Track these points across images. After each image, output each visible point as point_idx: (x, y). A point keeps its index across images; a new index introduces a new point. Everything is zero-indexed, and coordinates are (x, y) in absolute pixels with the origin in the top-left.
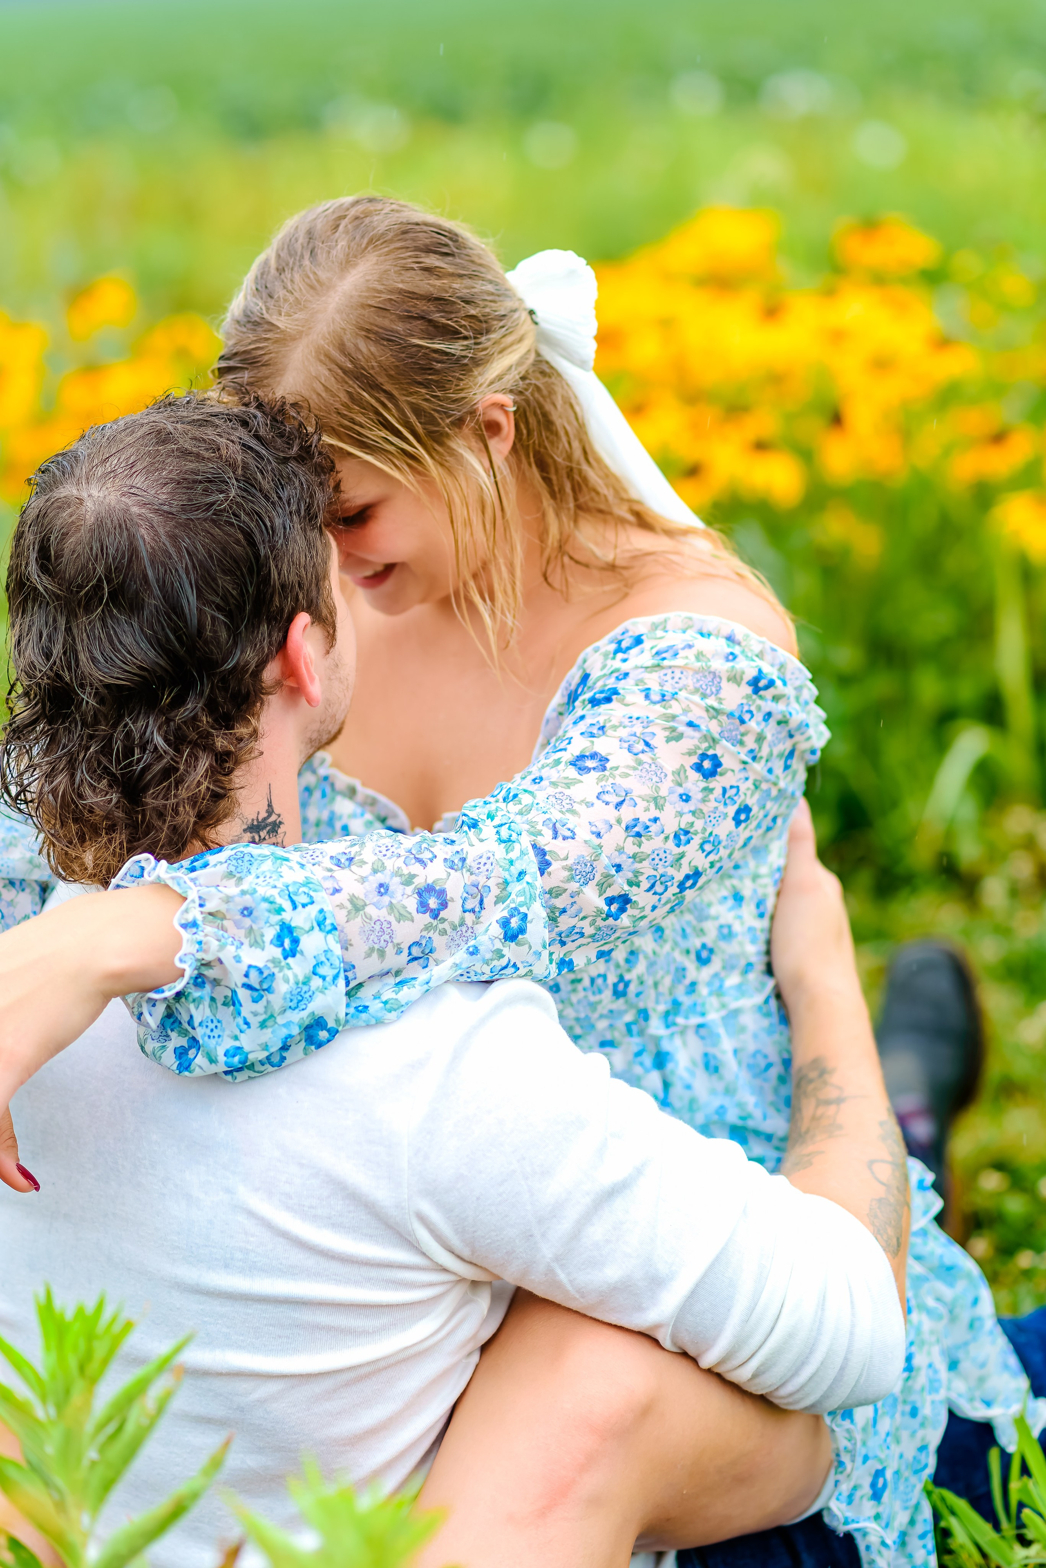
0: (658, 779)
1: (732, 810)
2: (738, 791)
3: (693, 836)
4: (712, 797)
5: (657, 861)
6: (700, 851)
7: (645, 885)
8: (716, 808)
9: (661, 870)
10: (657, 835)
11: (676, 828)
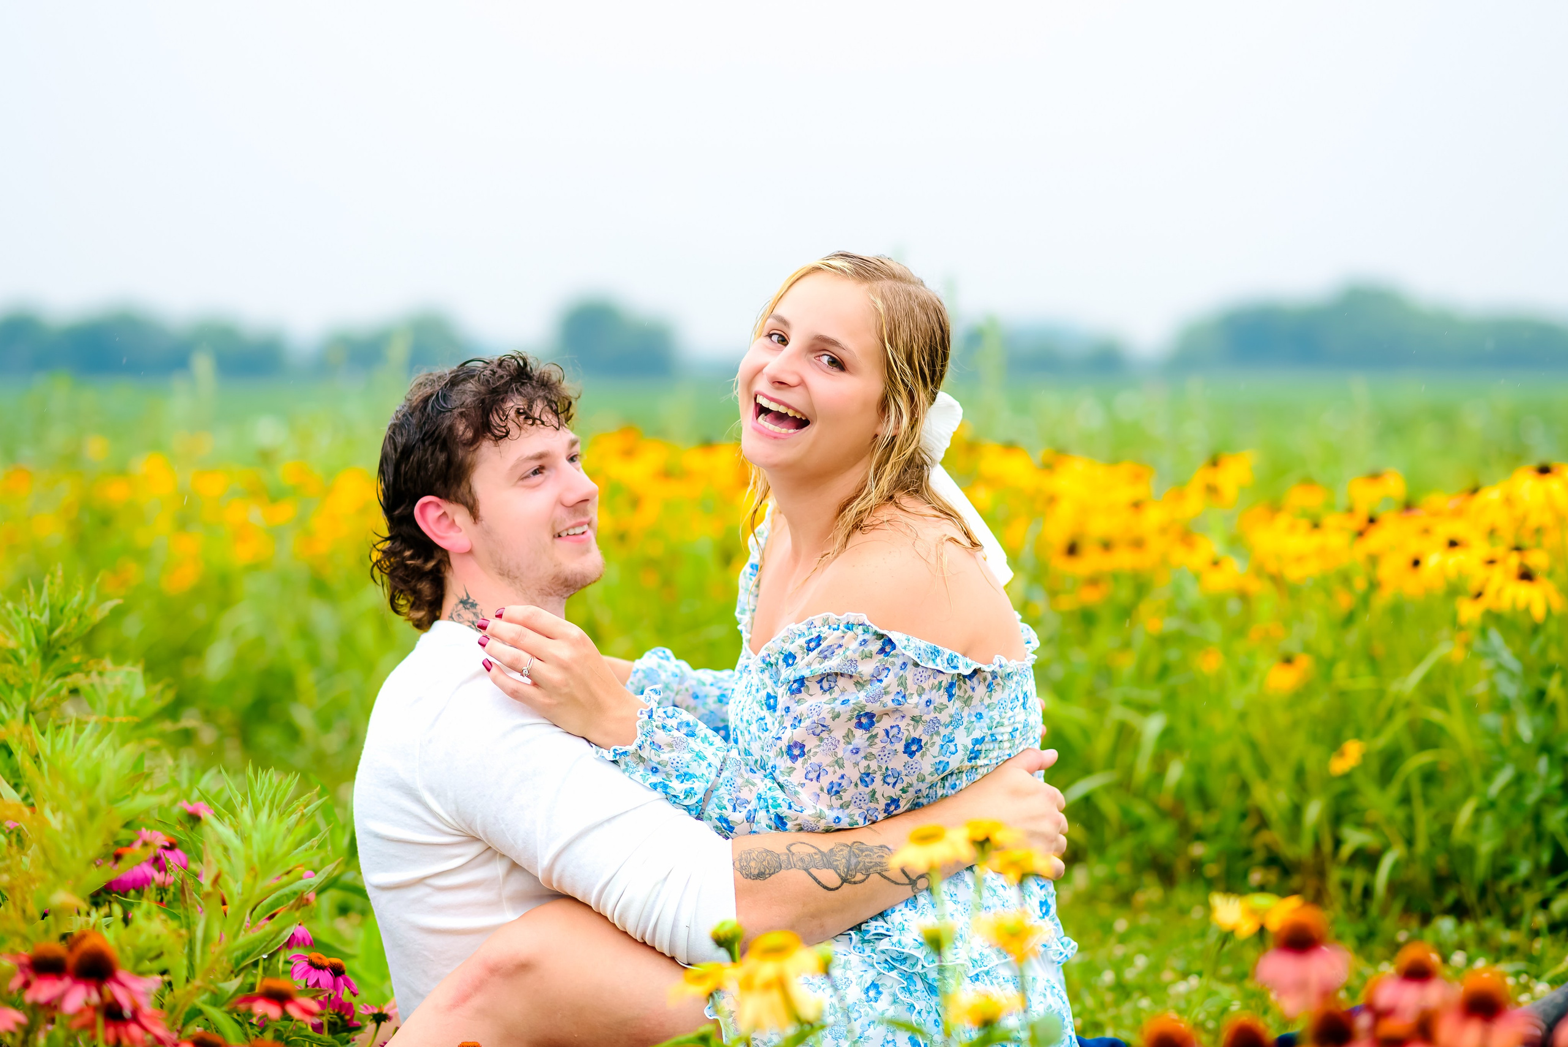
0: (834, 747)
3: (874, 775)
4: (877, 740)
6: (886, 785)
9: (865, 807)
10: (849, 786)
11: (859, 775)
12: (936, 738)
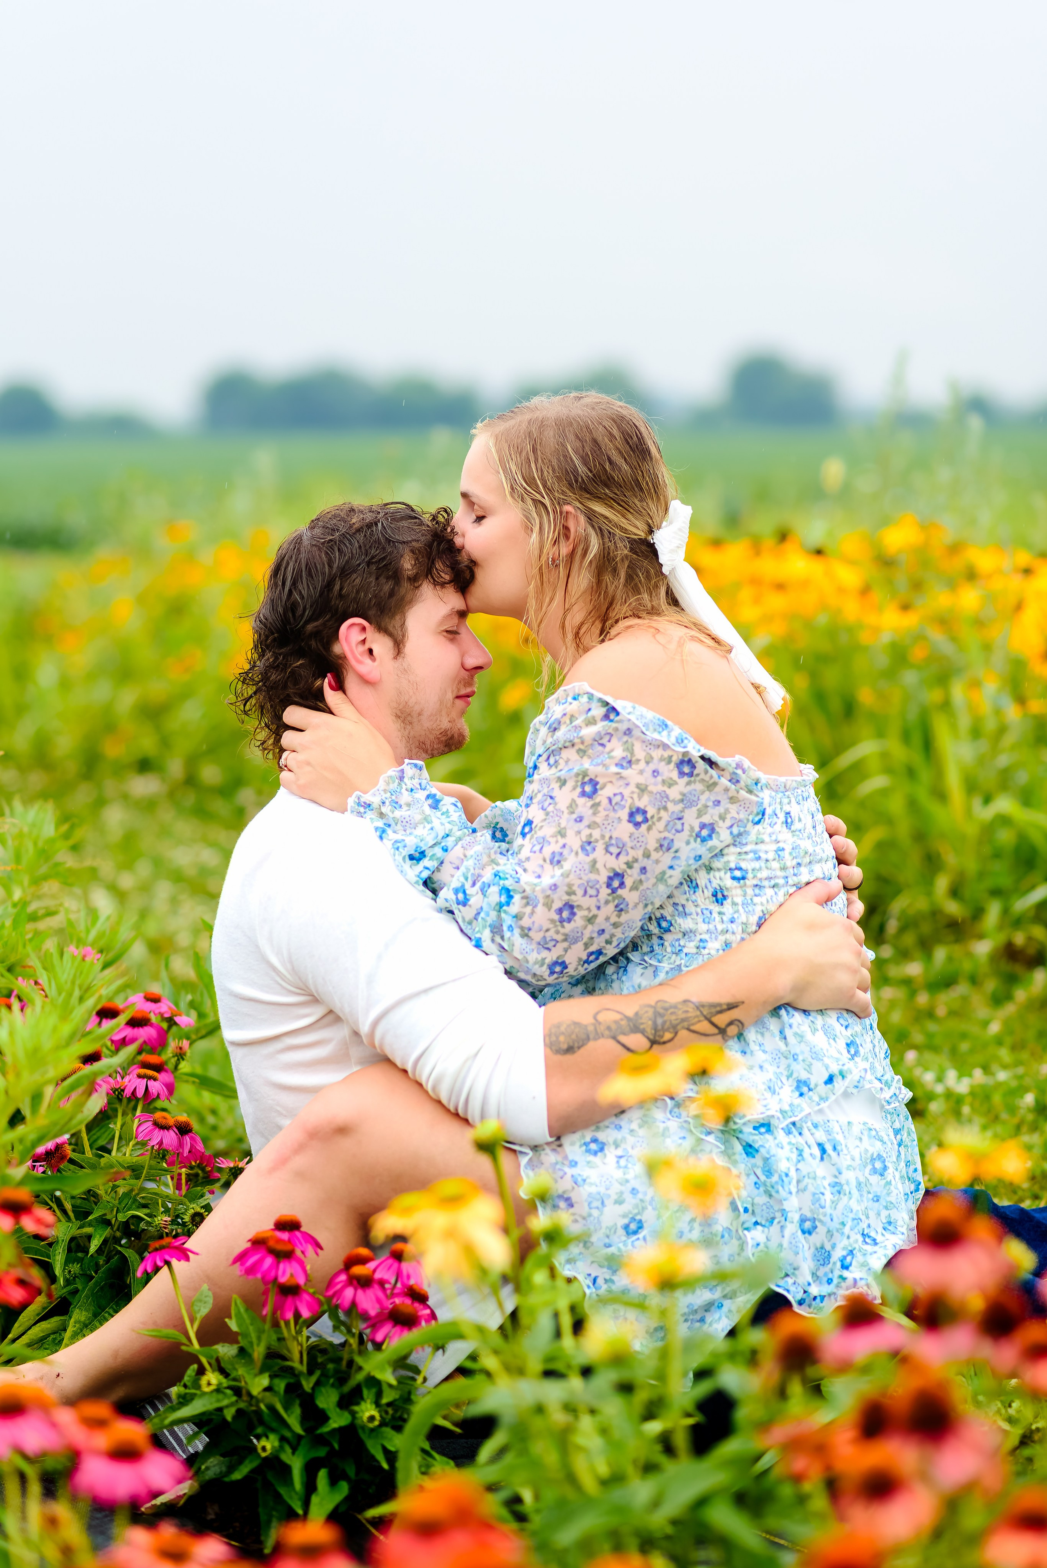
1: (624, 814)
2: (623, 797)
4: (600, 808)
5: (578, 872)
6: (608, 855)
7: (580, 892)
8: (607, 816)
9: (585, 878)
10: (569, 854)
12: (663, 813)
